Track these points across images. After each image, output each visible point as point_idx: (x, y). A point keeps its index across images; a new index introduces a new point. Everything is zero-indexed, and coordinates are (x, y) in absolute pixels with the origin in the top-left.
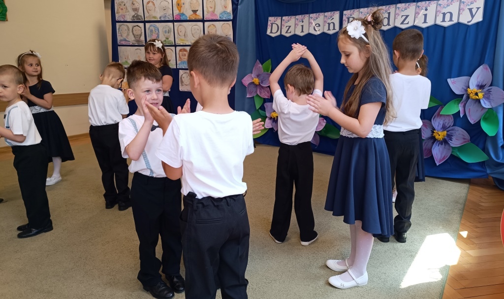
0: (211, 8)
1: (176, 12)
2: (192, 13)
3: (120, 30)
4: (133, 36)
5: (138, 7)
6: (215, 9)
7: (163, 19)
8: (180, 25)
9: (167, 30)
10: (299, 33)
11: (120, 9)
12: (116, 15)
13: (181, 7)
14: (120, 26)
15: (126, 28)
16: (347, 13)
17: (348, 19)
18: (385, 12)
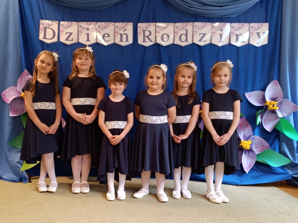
10: (83, 41)
16: (141, 26)
17: (144, 31)
18: (182, 28)
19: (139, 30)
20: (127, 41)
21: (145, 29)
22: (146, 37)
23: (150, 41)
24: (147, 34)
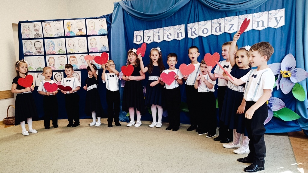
0: (92, 27)
1: (67, 31)
2: (78, 31)
3: (25, 45)
4: (35, 49)
5: (38, 28)
6: (94, 27)
7: (57, 36)
8: (70, 40)
9: (61, 44)
10: (157, 40)
11: (25, 31)
12: (22, 34)
13: (70, 27)
14: (25, 42)
15: (30, 43)
16: (190, 25)
17: (191, 29)
18: (216, 23)
19: (188, 28)
20: (182, 36)
21: (192, 27)
22: (193, 33)
23: (196, 34)
24: (193, 30)
